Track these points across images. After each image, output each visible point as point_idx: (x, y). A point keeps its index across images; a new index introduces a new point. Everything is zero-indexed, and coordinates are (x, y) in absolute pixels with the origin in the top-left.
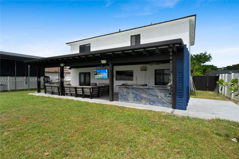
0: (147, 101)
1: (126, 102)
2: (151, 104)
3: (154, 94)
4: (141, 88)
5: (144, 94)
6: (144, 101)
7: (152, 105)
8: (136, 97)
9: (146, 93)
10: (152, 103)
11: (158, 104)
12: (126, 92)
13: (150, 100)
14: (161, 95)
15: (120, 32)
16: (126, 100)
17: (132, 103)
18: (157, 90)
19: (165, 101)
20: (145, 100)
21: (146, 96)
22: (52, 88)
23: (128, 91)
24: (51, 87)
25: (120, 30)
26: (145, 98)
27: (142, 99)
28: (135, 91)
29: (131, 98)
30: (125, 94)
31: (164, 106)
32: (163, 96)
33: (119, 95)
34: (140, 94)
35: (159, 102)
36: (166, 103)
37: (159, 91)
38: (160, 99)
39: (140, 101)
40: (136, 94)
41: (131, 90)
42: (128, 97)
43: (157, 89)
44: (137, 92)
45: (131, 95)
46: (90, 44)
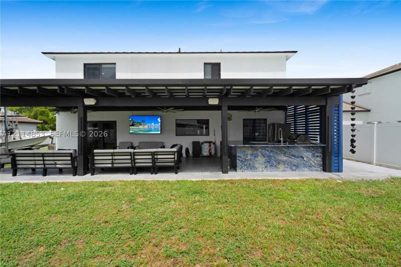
0: (287, 166)
1: (252, 171)
2: (293, 170)
3: (297, 154)
4: (277, 147)
5: (282, 155)
6: (281, 167)
7: (295, 170)
8: (269, 162)
9: (285, 154)
10: (294, 168)
11: (304, 169)
12: (252, 155)
13: (291, 163)
14: (307, 155)
15: (179, 52)
16: (252, 168)
17: (262, 171)
18: (302, 149)
19: (313, 164)
20: (284, 165)
21: (285, 158)
22: (44, 160)
23: (255, 152)
24: (43, 156)
25: (180, 49)
26: (284, 162)
27: (279, 163)
28: (267, 153)
29: (260, 163)
30: (249, 157)
31: (312, 171)
32: (309, 157)
33: (238, 161)
34: (276, 156)
35: (305, 166)
36: (314, 166)
37: (304, 150)
38: (306, 161)
39: (276, 166)
40: (269, 156)
41: (260, 150)
42: (255, 162)
43: (302, 147)
44: (271, 154)
45: (261, 159)
46: (115, 64)
